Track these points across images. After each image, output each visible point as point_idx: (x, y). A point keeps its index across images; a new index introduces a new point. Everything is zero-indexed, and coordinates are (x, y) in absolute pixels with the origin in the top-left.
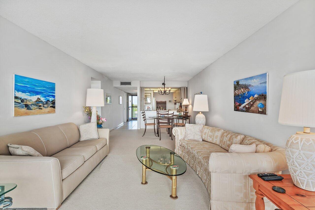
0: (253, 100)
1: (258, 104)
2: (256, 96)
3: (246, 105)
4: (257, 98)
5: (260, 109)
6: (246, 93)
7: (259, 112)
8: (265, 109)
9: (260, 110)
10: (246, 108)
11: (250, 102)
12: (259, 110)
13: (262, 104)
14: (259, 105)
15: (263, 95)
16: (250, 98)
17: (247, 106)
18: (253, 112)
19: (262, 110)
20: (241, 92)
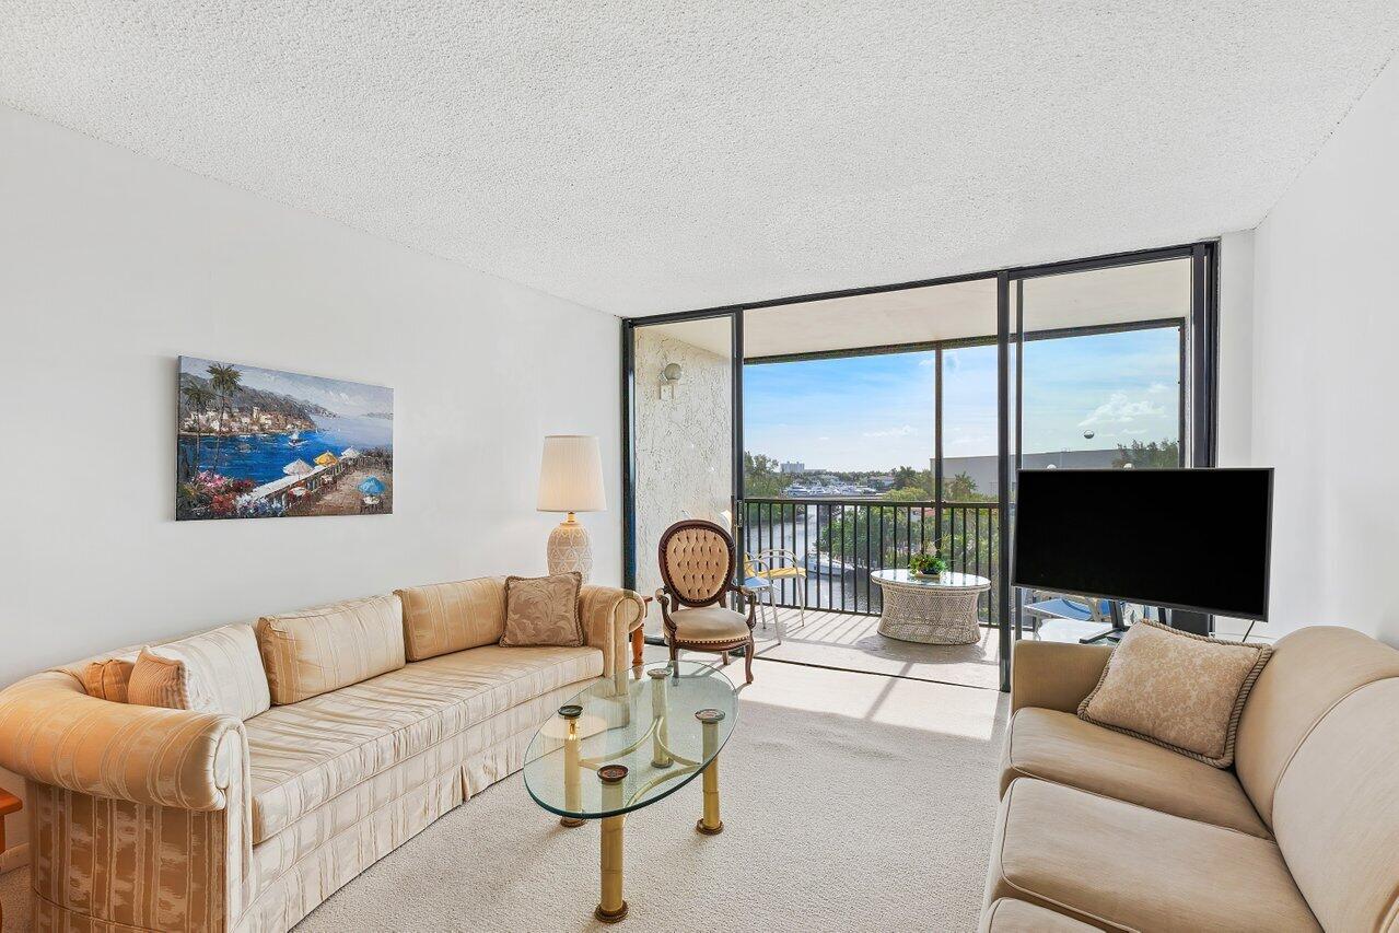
0: (333, 468)
1: (361, 480)
2: (349, 454)
3: (294, 486)
4: (356, 461)
5: (368, 498)
6: (295, 437)
7: (366, 510)
8: (390, 497)
9: (368, 501)
10: (293, 498)
11: (317, 476)
12: (363, 503)
13: (377, 482)
14: (366, 486)
15: (380, 455)
16: (318, 460)
17: (299, 492)
18: (335, 511)
19: (376, 502)
20: (256, 428)
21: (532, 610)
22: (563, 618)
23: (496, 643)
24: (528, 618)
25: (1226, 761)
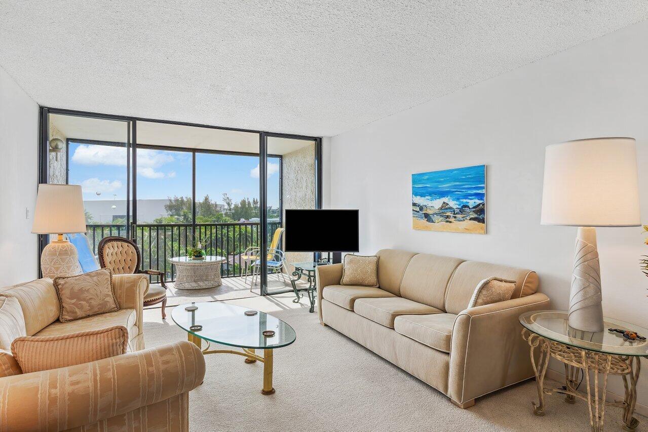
21: (85, 295)
22: (108, 295)
23: (58, 321)
24: (84, 300)
25: (378, 286)
